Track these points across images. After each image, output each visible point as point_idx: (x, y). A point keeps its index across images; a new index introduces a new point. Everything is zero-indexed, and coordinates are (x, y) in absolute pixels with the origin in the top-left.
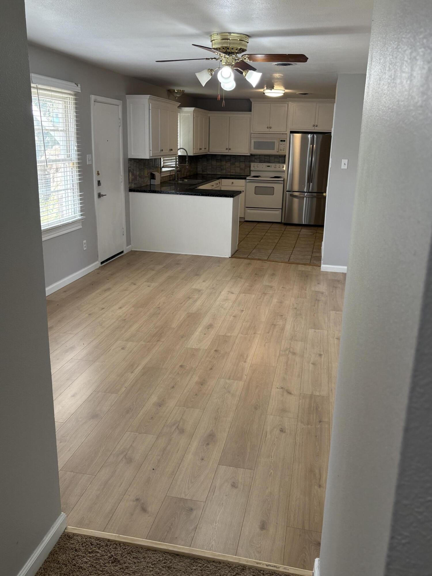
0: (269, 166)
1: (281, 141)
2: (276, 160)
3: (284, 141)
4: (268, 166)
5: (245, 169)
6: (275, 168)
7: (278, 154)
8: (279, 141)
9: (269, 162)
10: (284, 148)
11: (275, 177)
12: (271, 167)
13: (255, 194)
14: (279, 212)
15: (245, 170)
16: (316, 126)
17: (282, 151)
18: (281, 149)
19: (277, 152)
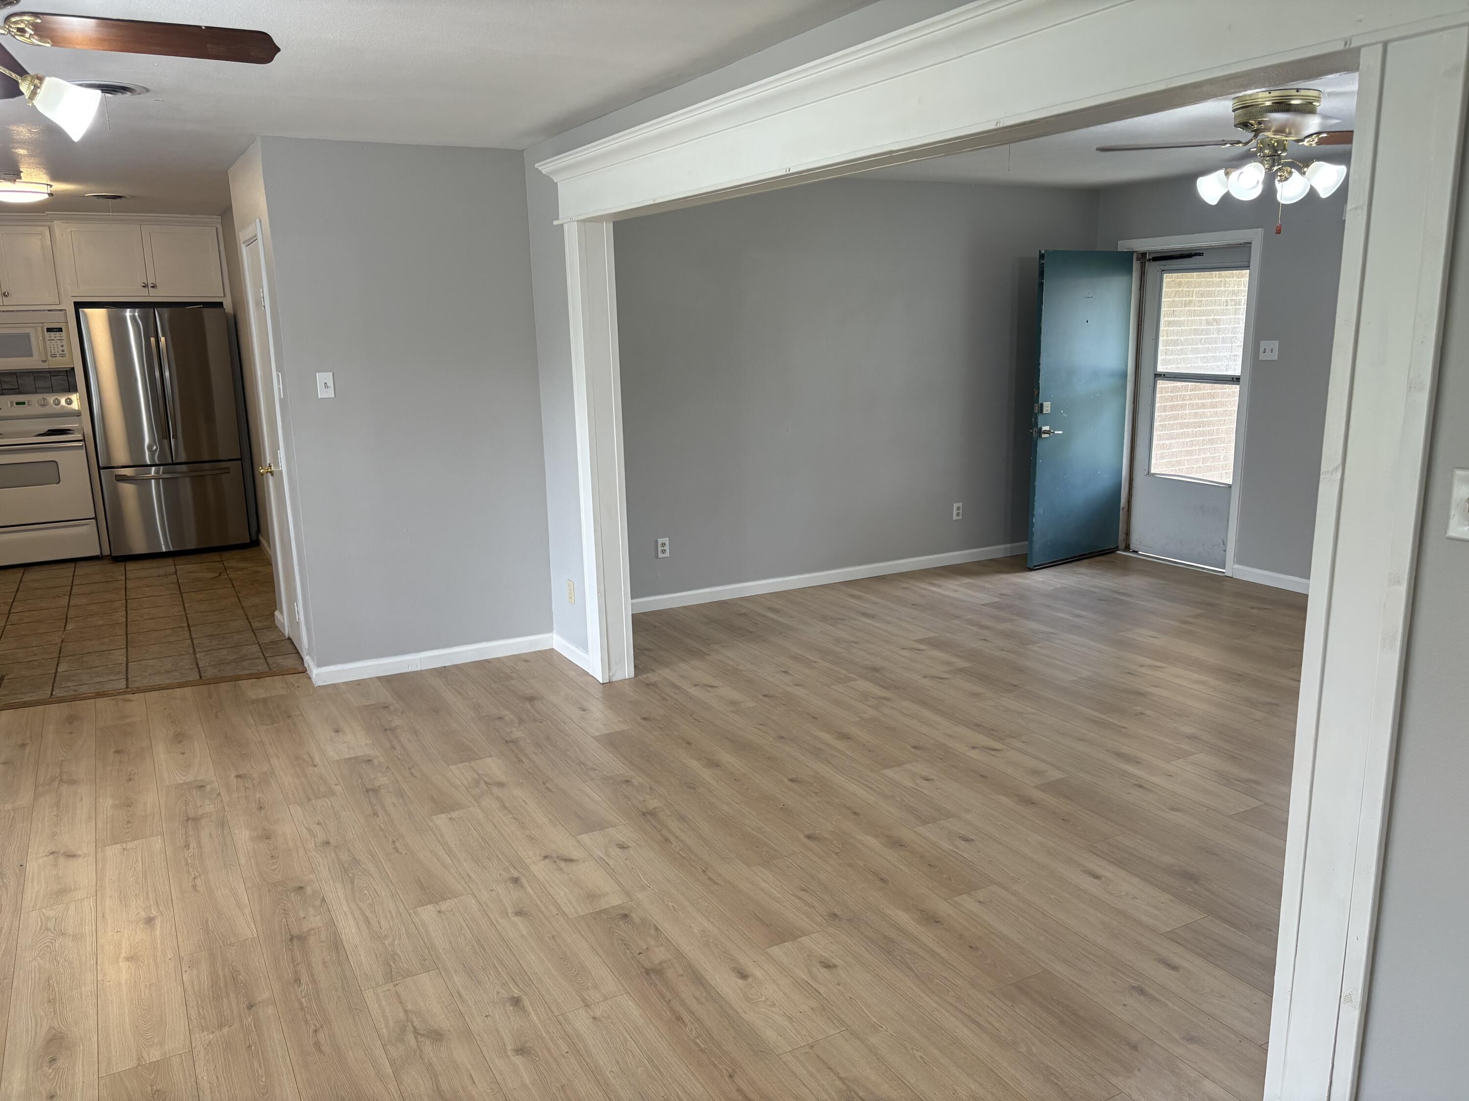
0: (24, 403)
1: (49, 330)
2: (40, 384)
3: (60, 330)
4: (18, 404)
6: (43, 405)
7: (45, 366)
8: (43, 331)
9: (18, 391)
10: (61, 348)
11: (49, 431)
12: (29, 405)
14: (88, 530)
16: (152, 287)
17: (58, 358)
18: (53, 353)
19: (44, 361)
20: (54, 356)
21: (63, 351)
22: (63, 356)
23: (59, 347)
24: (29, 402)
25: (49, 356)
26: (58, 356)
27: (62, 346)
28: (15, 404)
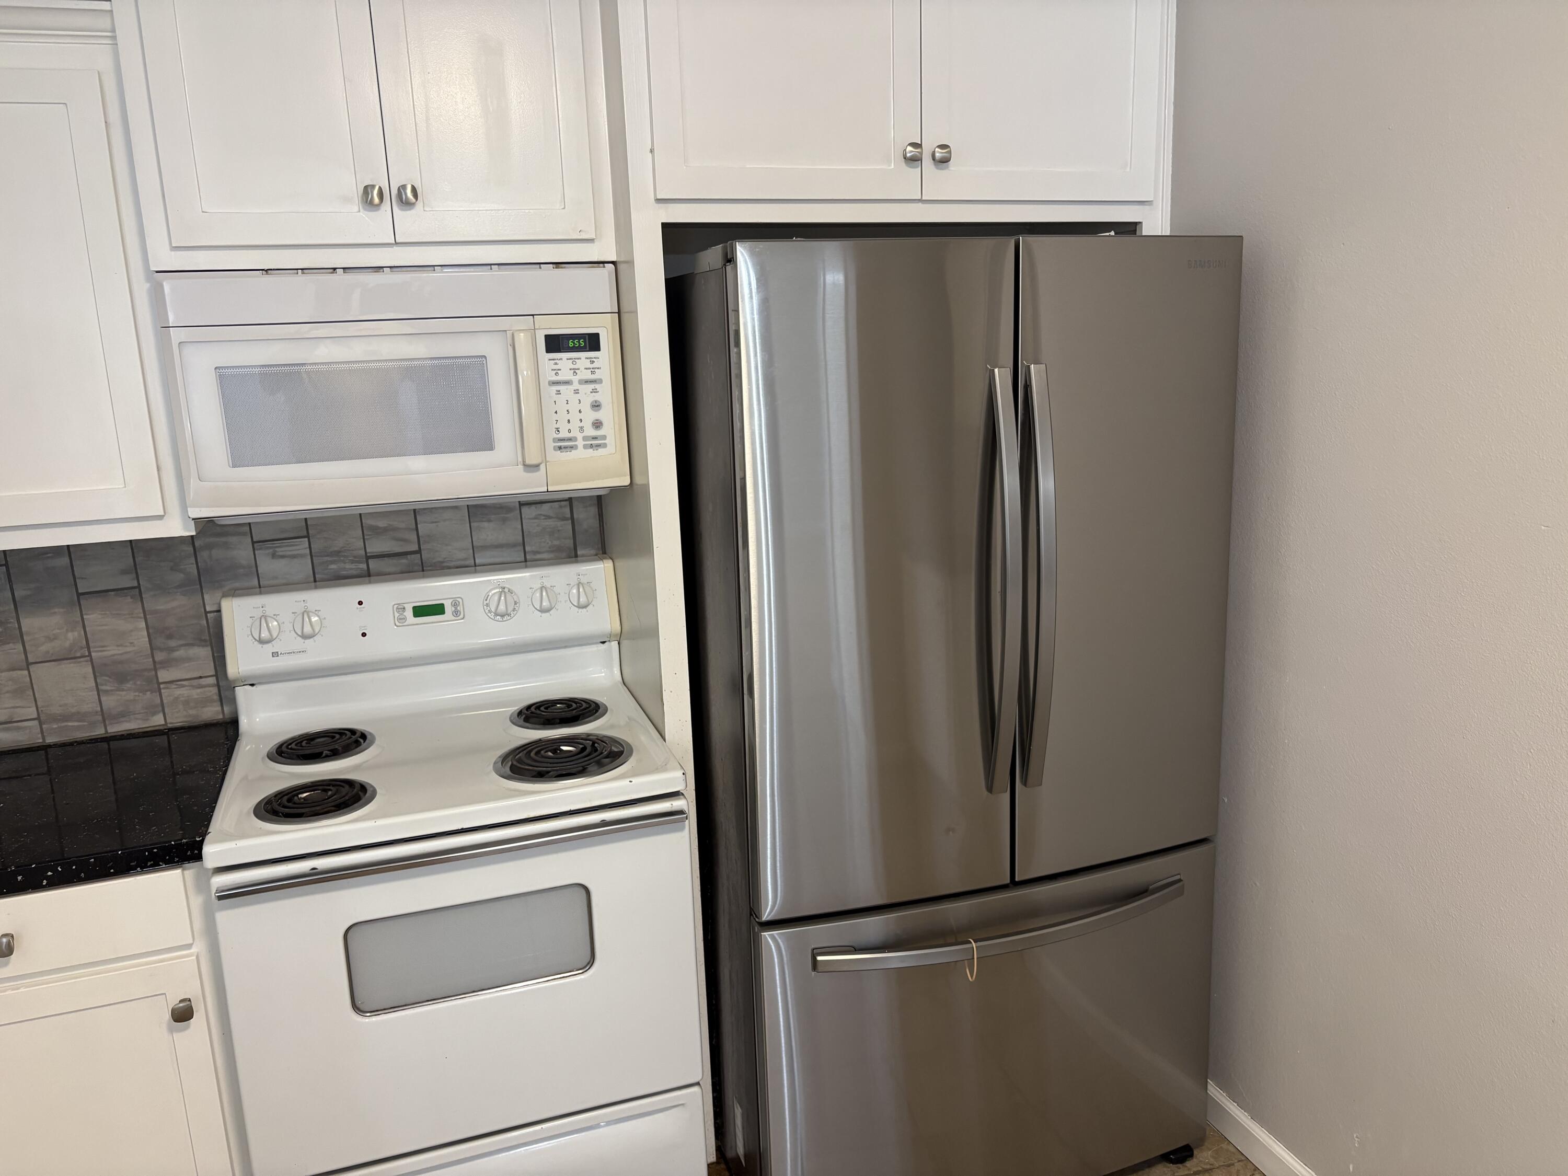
0: (437, 609)
1: (555, 344)
3: (592, 342)
4: (421, 611)
5: (156, 666)
7: (534, 484)
8: (533, 349)
9: (415, 569)
10: (593, 416)
12: (456, 613)
13: (356, 1008)
15: (164, 675)
16: (938, 164)
17: (581, 454)
18: (564, 434)
19: (531, 468)
20: (565, 445)
21: (597, 425)
22: (595, 443)
23: (586, 406)
24: (455, 604)
25: (550, 445)
26: (580, 443)
27: (596, 406)
28: (409, 613)
